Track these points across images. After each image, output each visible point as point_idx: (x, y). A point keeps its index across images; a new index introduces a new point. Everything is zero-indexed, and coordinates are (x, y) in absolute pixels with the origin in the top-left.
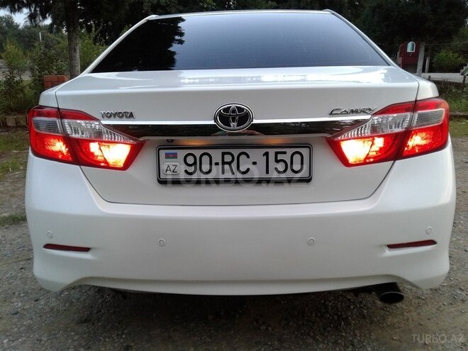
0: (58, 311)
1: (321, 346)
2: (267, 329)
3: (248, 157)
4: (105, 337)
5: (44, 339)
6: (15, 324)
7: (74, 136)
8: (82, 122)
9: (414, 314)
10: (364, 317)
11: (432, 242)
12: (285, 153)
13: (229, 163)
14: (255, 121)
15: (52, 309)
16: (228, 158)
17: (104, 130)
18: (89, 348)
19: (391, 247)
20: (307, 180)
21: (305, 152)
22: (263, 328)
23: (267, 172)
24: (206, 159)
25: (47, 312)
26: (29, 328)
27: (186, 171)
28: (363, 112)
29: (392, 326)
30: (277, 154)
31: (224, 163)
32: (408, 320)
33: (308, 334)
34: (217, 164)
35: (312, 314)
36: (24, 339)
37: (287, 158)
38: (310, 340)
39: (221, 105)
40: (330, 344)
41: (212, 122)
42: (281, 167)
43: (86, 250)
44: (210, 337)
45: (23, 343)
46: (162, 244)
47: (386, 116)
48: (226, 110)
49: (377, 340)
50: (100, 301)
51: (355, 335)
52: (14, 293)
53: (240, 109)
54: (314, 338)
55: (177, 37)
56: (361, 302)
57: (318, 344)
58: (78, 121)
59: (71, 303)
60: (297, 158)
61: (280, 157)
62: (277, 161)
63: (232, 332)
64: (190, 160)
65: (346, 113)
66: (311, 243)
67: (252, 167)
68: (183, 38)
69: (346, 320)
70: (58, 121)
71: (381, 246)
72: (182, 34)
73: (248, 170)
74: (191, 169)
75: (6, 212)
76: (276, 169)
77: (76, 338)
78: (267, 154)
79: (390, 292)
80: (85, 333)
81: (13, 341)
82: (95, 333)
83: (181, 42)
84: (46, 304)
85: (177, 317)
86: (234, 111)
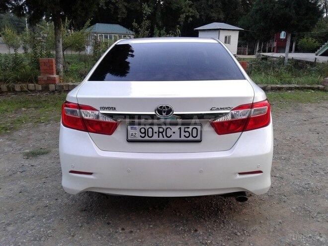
0: (69, 205)
1: (207, 223)
2: (180, 214)
3: (171, 129)
4: (96, 218)
5: (64, 219)
6: (47, 212)
7: (85, 117)
8: (90, 112)
9: (257, 208)
10: (231, 209)
11: (260, 172)
12: (189, 128)
13: (162, 133)
14: (175, 113)
15: (66, 204)
16: (161, 130)
17: (100, 115)
18: (89, 223)
19: (240, 174)
20: (199, 141)
21: (199, 127)
22: (178, 214)
23: (180, 137)
24: (150, 130)
25: (63, 206)
26: (55, 214)
27: (141, 136)
28: (226, 109)
29: (245, 214)
30: (185, 128)
31: (159, 132)
32: (254, 211)
33: (201, 217)
34: (156, 133)
35: (204, 207)
36: (53, 219)
37: (190, 130)
38: (202, 220)
39: (158, 105)
40: (212, 222)
41: (154, 113)
42: (187, 134)
43: (91, 174)
44: (151, 218)
45: (53, 221)
46: (129, 172)
47: (238, 111)
48: (161, 107)
49: (236, 220)
50: (91, 200)
51: (225, 218)
52: (43, 196)
53: (168, 107)
54: (204, 219)
55: (130, 53)
56: (230, 202)
57: (206, 222)
58: (88, 111)
59: (76, 201)
60: (195, 130)
61: (186, 130)
62: (185, 132)
63: (162, 216)
64: (143, 130)
65: (218, 109)
66: (201, 172)
67: (173, 134)
68: (134, 54)
69: (221, 211)
70: (78, 110)
71: (235, 173)
72: (132, 51)
73: (171, 136)
74: (143, 135)
75: (26, 149)
76: (185, 136)
77: (81, 218)
78: (180, 128)
79: (241, 196)
80: (85, 216)
81: (48, 220)
82: (90, 216)
83: (132, 56)
84: (62, 202)
85: (133, 208)
86: (164, 108)
